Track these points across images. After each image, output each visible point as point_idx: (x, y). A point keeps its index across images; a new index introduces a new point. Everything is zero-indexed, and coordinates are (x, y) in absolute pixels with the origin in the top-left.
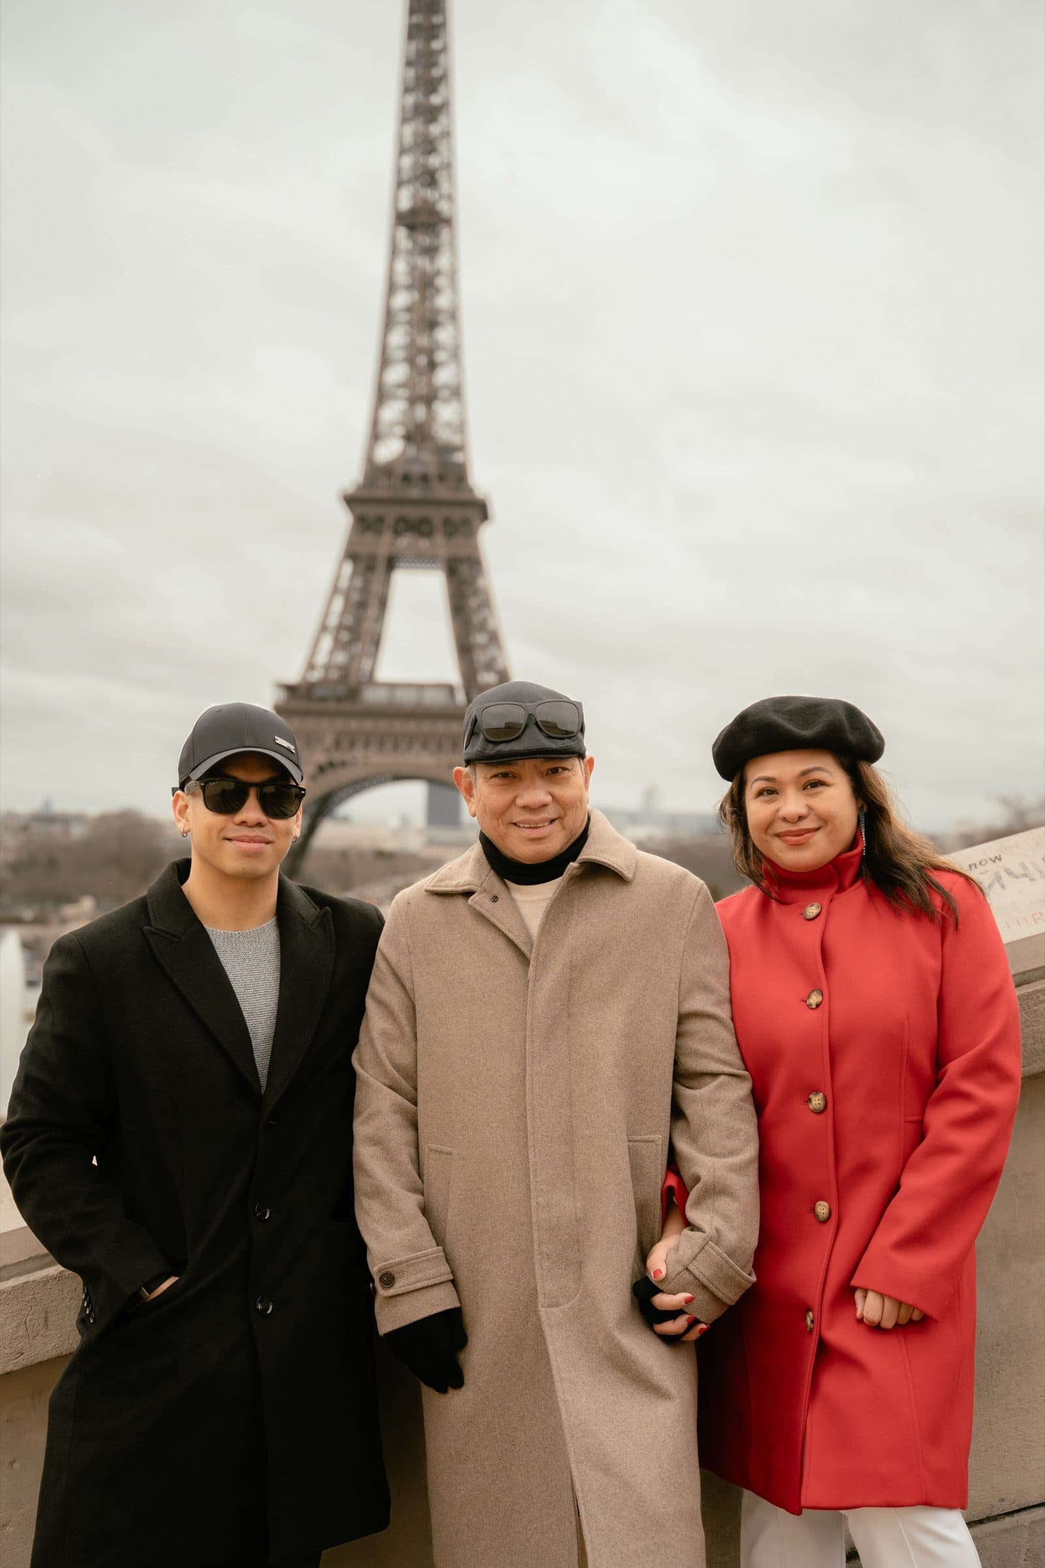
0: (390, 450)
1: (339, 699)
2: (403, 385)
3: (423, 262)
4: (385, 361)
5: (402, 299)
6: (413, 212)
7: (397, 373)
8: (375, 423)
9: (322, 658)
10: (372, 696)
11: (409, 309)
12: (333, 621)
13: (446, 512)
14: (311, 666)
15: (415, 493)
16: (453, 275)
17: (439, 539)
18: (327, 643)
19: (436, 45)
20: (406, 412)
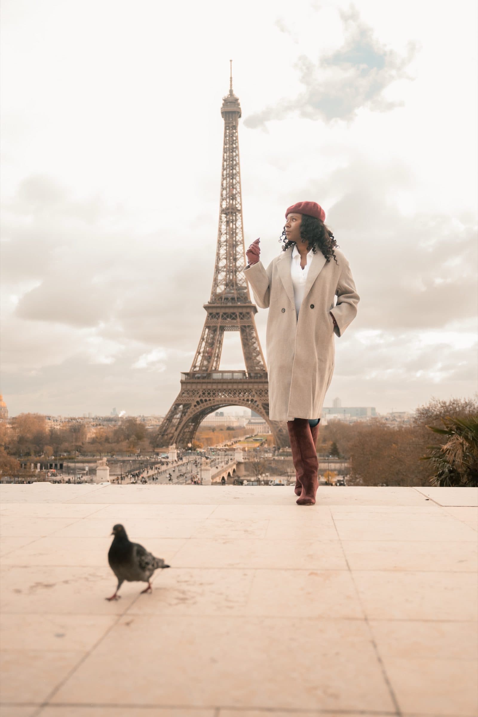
0: (221, 289)
1: (204, 378)
2: (225, 267)
3: (231, 225)
4: (218, 259)
5: (223, 238)
6: (227, 209)
7: (223, 263)
8: (215, 280)
9: (198, 364)
10: (216, 376)
11: (226, 241)
12: (202, 350)
13: (240, 310)
14: (195, 367)
15: (230, 304)
16: (242, 227)
17: (238, 320)
18: (200, 358)
19: (234, 154)
20: (226, 276)
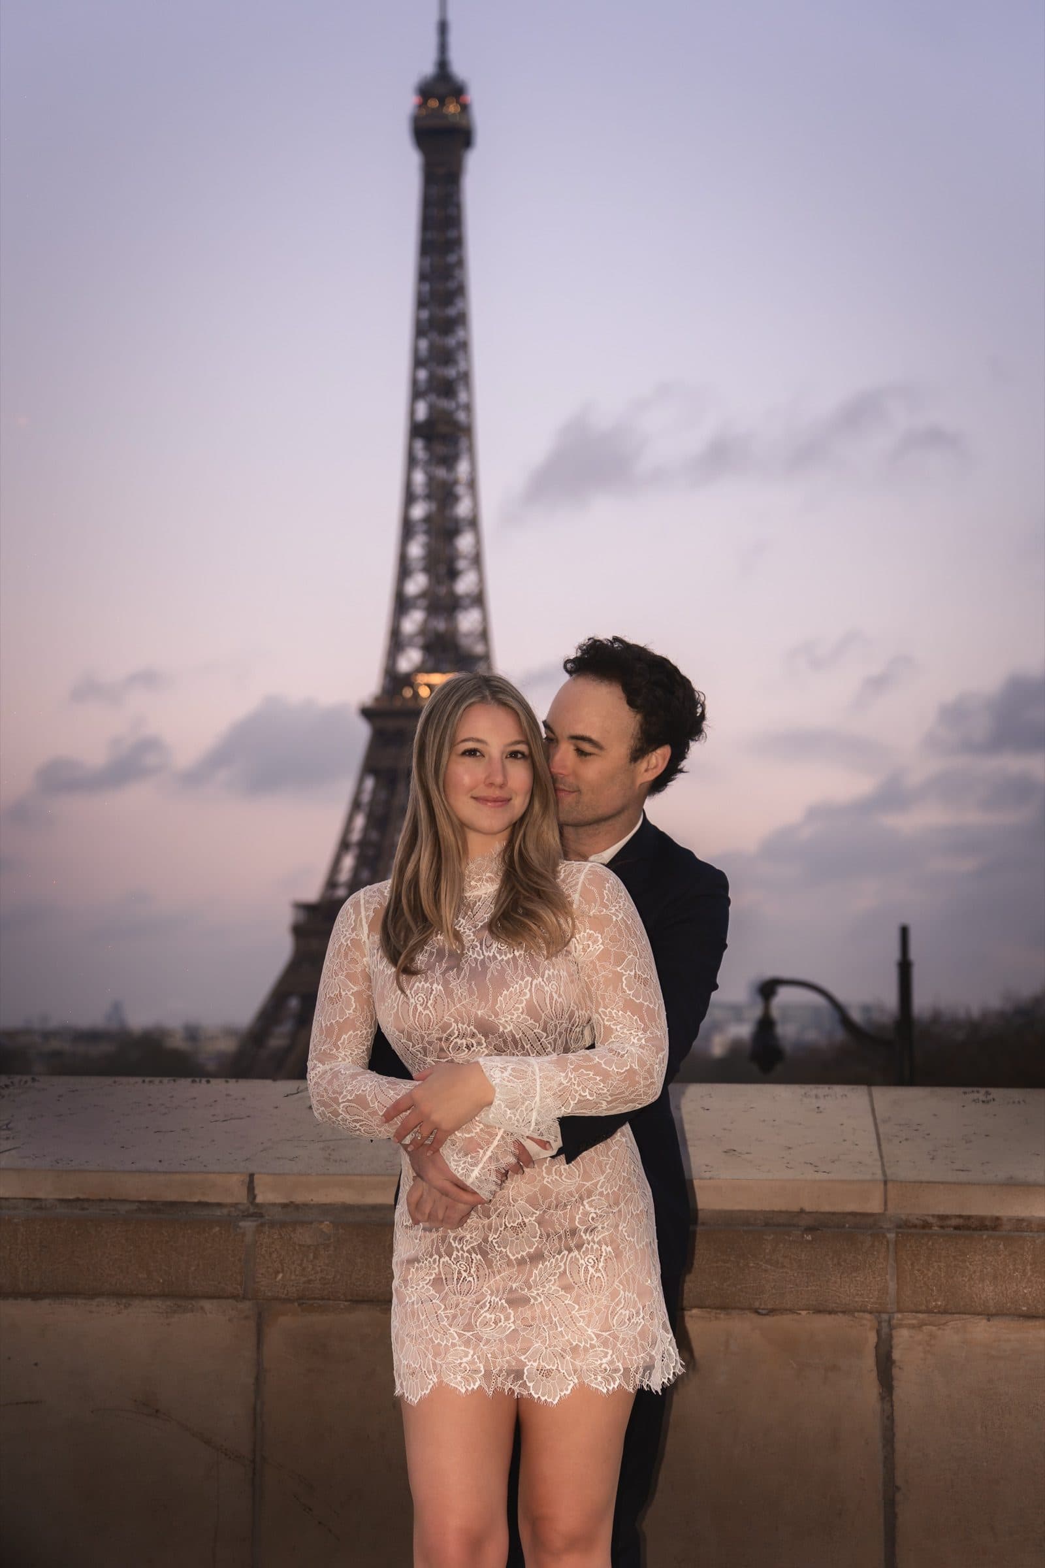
0: (411, 659)
2: (423, 595)
3: (441, 473)
4: (404, 571)
5: (419, 511)
6: (430, 422)
7: (416, 584)
8: (395, 632)
9: (343, 876)
11: (428, 519)
12: (355, 836)
14: (332, 883)
16: (472, 484)
18: (348, 860)
19: (452, 259)
20: (426, 622)
